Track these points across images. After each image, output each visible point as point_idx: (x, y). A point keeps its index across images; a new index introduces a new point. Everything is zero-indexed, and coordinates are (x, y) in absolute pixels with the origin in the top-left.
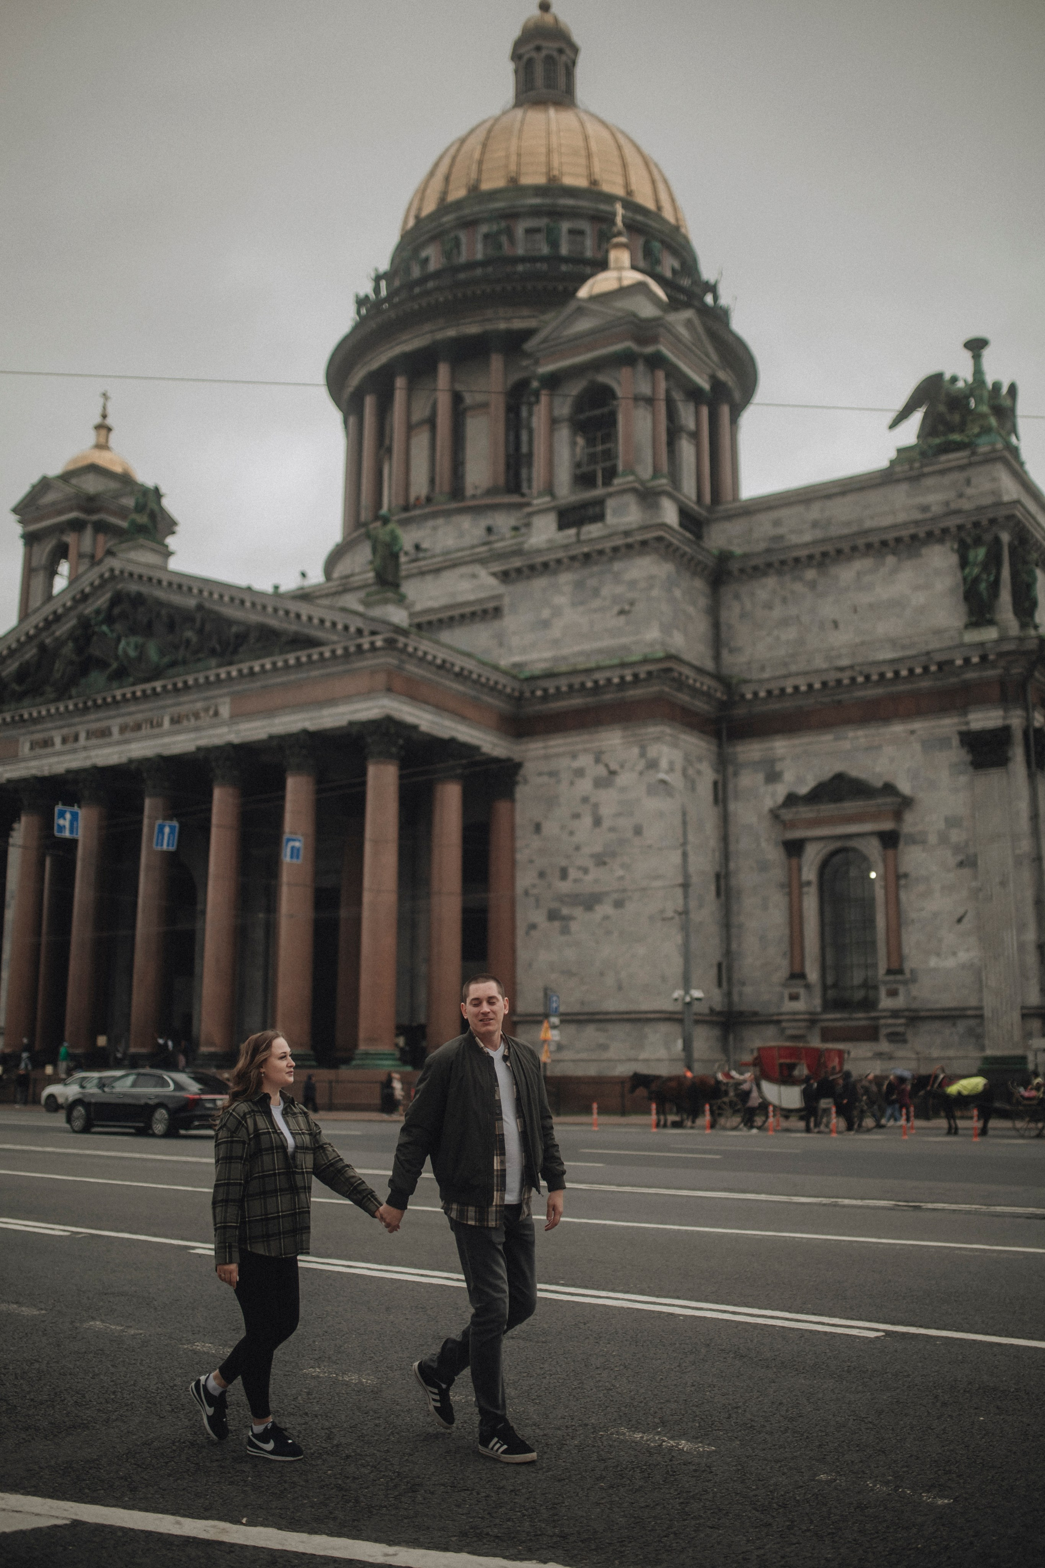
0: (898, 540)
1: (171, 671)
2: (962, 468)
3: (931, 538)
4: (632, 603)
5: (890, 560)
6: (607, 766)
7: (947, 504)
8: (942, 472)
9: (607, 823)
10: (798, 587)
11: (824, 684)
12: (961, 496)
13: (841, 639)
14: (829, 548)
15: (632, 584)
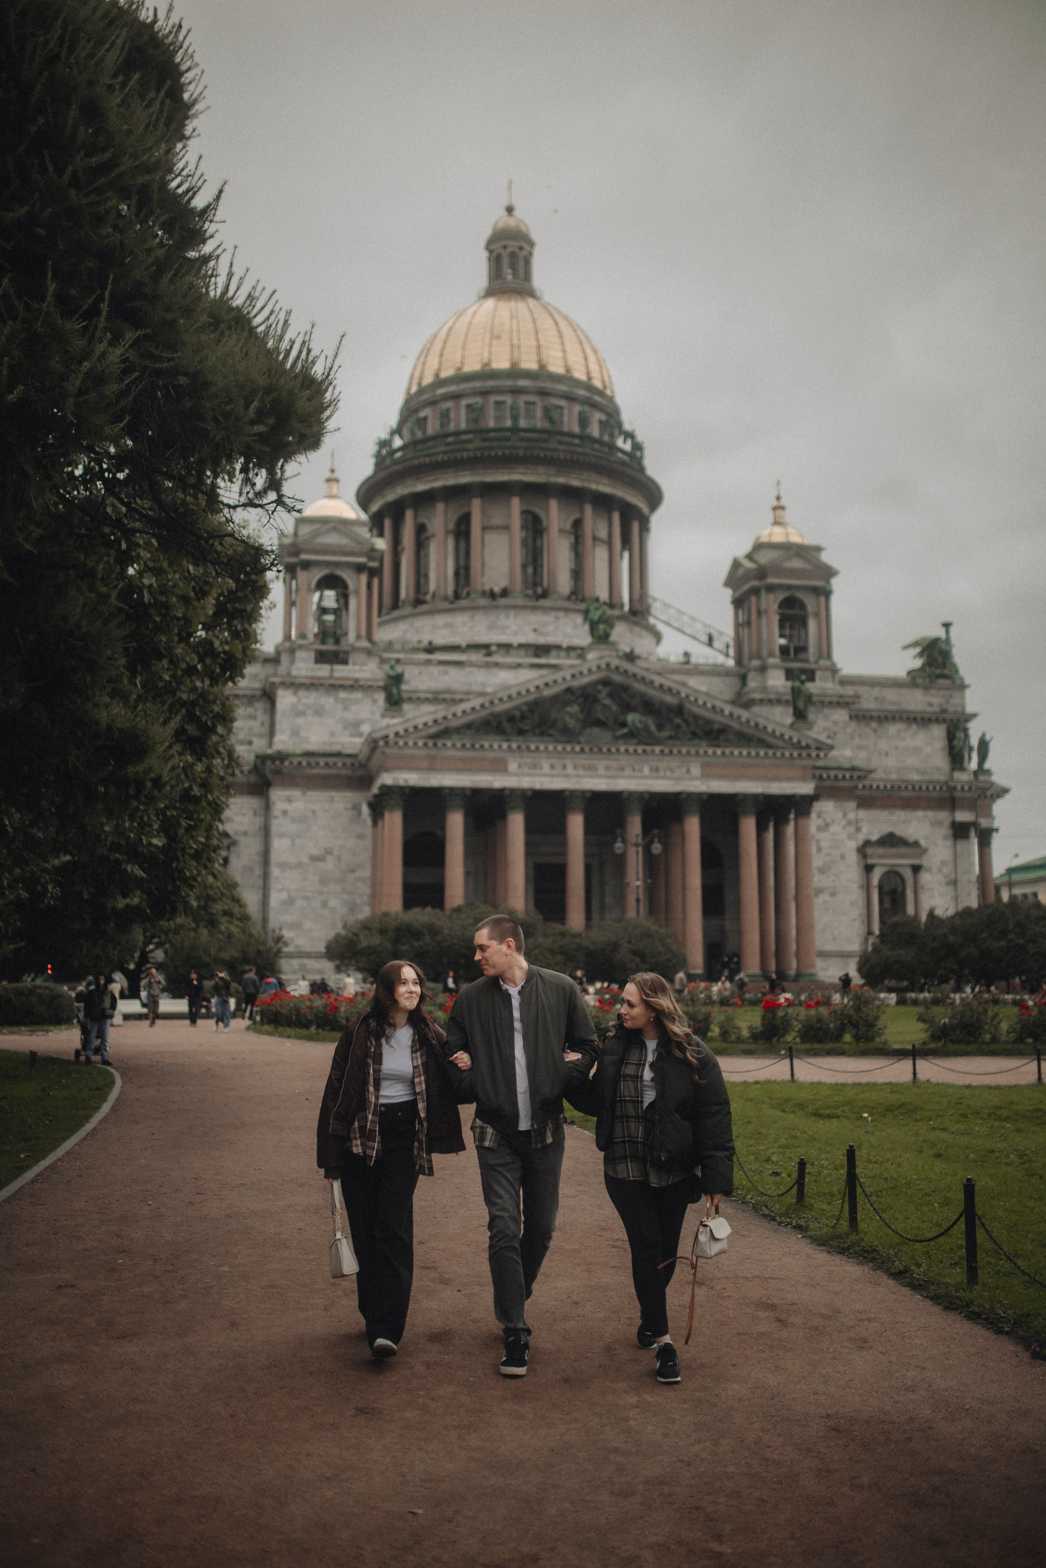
0: (923, 719)
1: (670, 742)
2: (948, 689)
3: (938, 721)
4: (835, 733)
5: (914, 727)
6: (824, 820)
7: (941, 705)
8: (940, 689)
9: (824, 851)
10: (868, 731)
11: (892, 787)
12: (947, 702)
13: (890, 762)
14: (890, 715)
15: (835, 723)
